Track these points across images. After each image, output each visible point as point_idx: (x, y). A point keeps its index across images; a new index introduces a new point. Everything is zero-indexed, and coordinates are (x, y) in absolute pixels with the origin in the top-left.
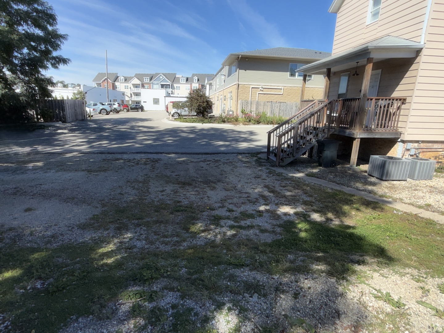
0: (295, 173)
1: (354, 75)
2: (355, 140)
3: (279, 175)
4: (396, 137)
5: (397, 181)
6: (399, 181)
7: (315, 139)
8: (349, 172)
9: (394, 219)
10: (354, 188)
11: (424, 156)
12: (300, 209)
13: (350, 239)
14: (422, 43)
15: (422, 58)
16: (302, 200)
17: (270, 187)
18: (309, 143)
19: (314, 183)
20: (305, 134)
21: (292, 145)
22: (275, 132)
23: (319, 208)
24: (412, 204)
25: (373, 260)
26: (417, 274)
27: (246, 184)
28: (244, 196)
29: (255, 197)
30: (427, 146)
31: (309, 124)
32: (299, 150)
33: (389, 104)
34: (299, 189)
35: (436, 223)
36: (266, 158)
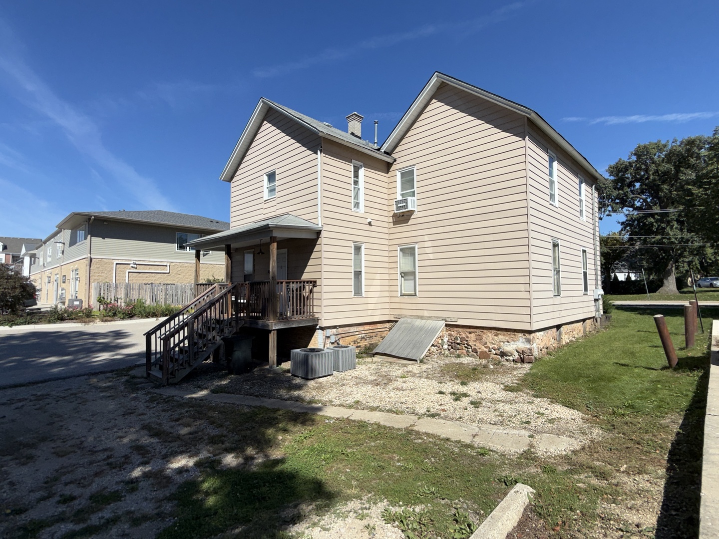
0: (194, 393)
1: (259, 253)
2: (271, 333)
3: (168, 400)
4: (315, 324)
5: (323, 377)
6: (326, 376)
7: (220, 337)
8: (269, 375)
9: (327, 431)
10: (278, 398)
11: (344, 342)
12: (204, 455)
13: (280, 483)
14: (320, 226)
15: (323, 240)
16: (207, 437)
17: (153, 426)
18: (212, 344)
19: (225, 403)
20: (204, 330)
21: (187, 349)
22: (158, 333)
23: (233, 443)
24: (341, 405)
25: (310, 507)
26: (360, 506)
27: (106, 431)
28: (99, 458)
29: (123, 454)
30: (345, 331)
31: (209, 317)
32: (198, 355)
33: (300, 287)
34: (202, 419)
35: (367, 423)
36: (145, 375)
